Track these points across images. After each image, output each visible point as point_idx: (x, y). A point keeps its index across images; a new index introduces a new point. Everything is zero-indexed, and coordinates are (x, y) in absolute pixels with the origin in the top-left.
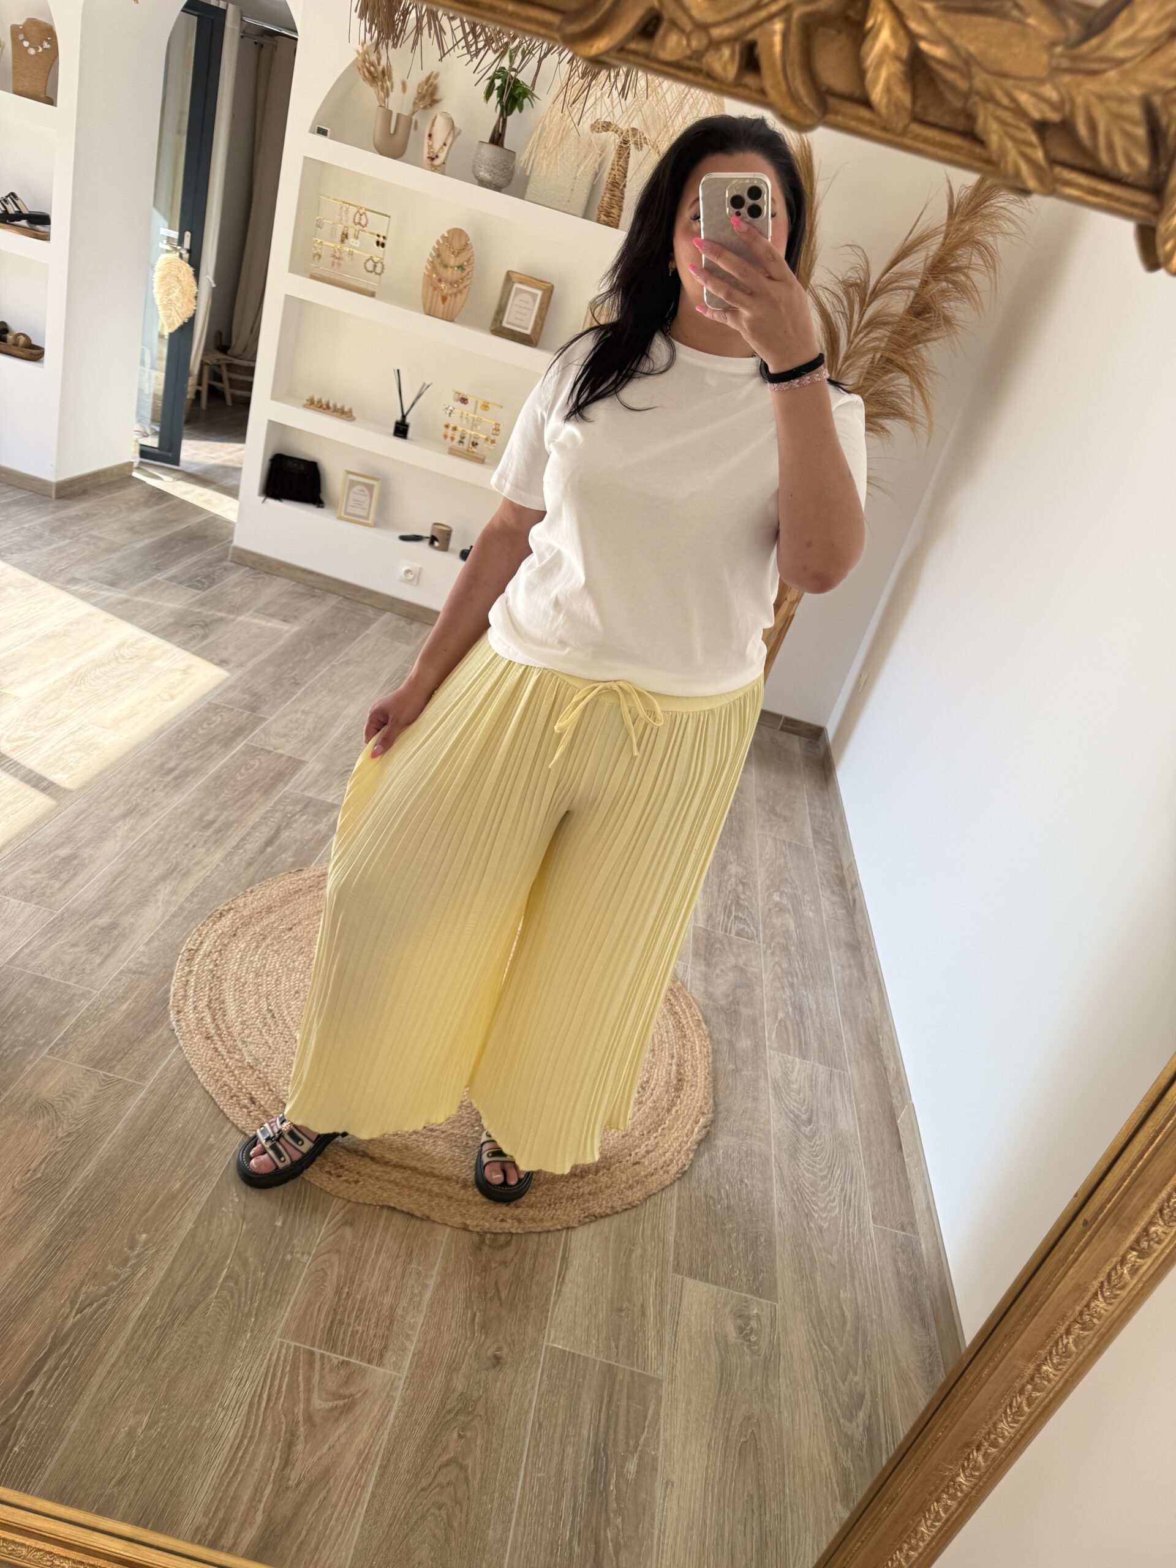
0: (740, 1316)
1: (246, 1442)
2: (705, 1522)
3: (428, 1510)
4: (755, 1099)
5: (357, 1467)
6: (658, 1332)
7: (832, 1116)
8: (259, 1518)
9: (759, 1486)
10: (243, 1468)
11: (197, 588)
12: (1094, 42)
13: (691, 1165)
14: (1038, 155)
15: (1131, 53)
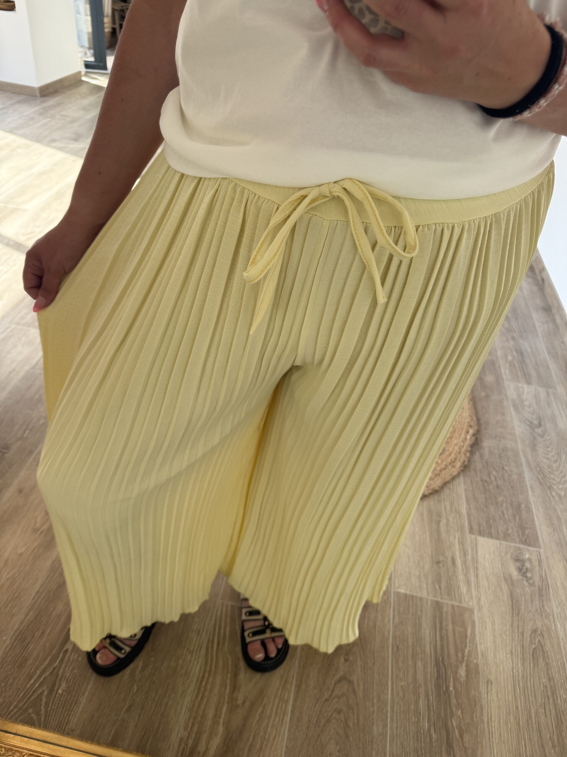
0: (517, 560)
1: (206, 675)
2: (517, 708)
3: (331, 716)
4: (503, 414)
5: (281, 688)
6: (465, 575)
7: (553, 420)
8: (221, 729)
9: (549, 679)
10: (206, 694)
13: (469, 461)
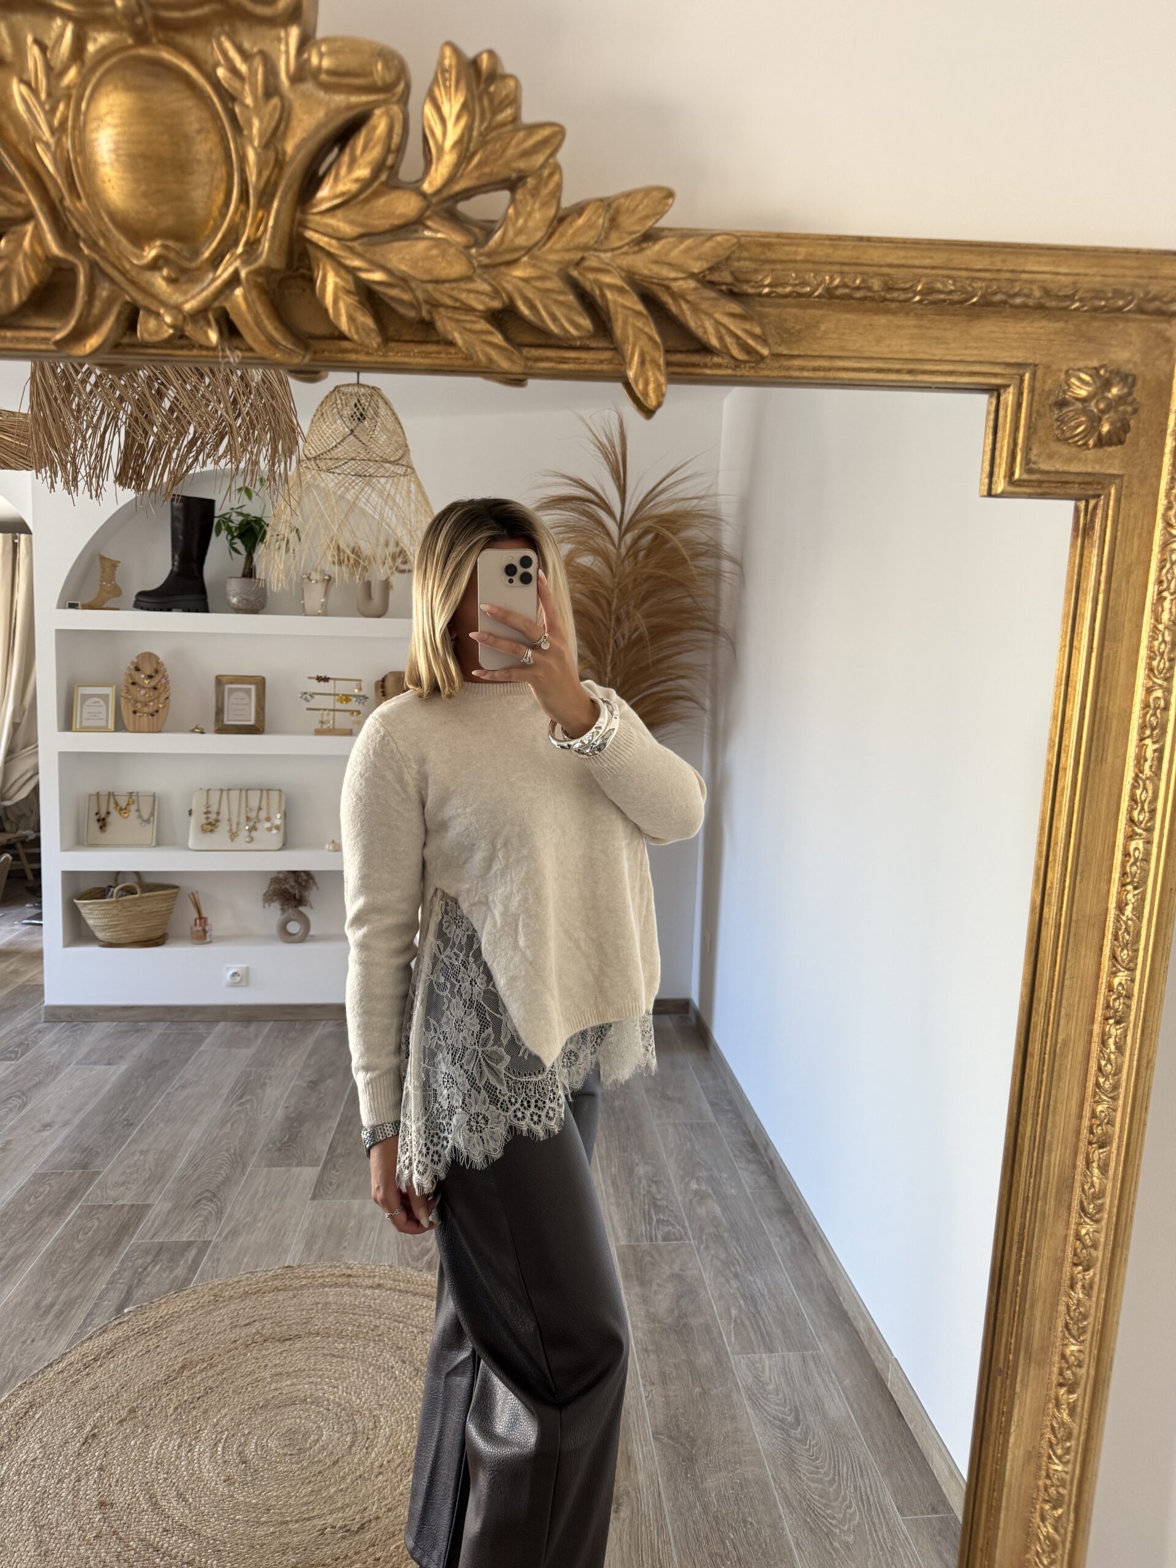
4: (734, 1418)
7: (818, 1405)
11: (10, 1059)
12: (497, 236)
14: (498, 338)
15: (532, 242)
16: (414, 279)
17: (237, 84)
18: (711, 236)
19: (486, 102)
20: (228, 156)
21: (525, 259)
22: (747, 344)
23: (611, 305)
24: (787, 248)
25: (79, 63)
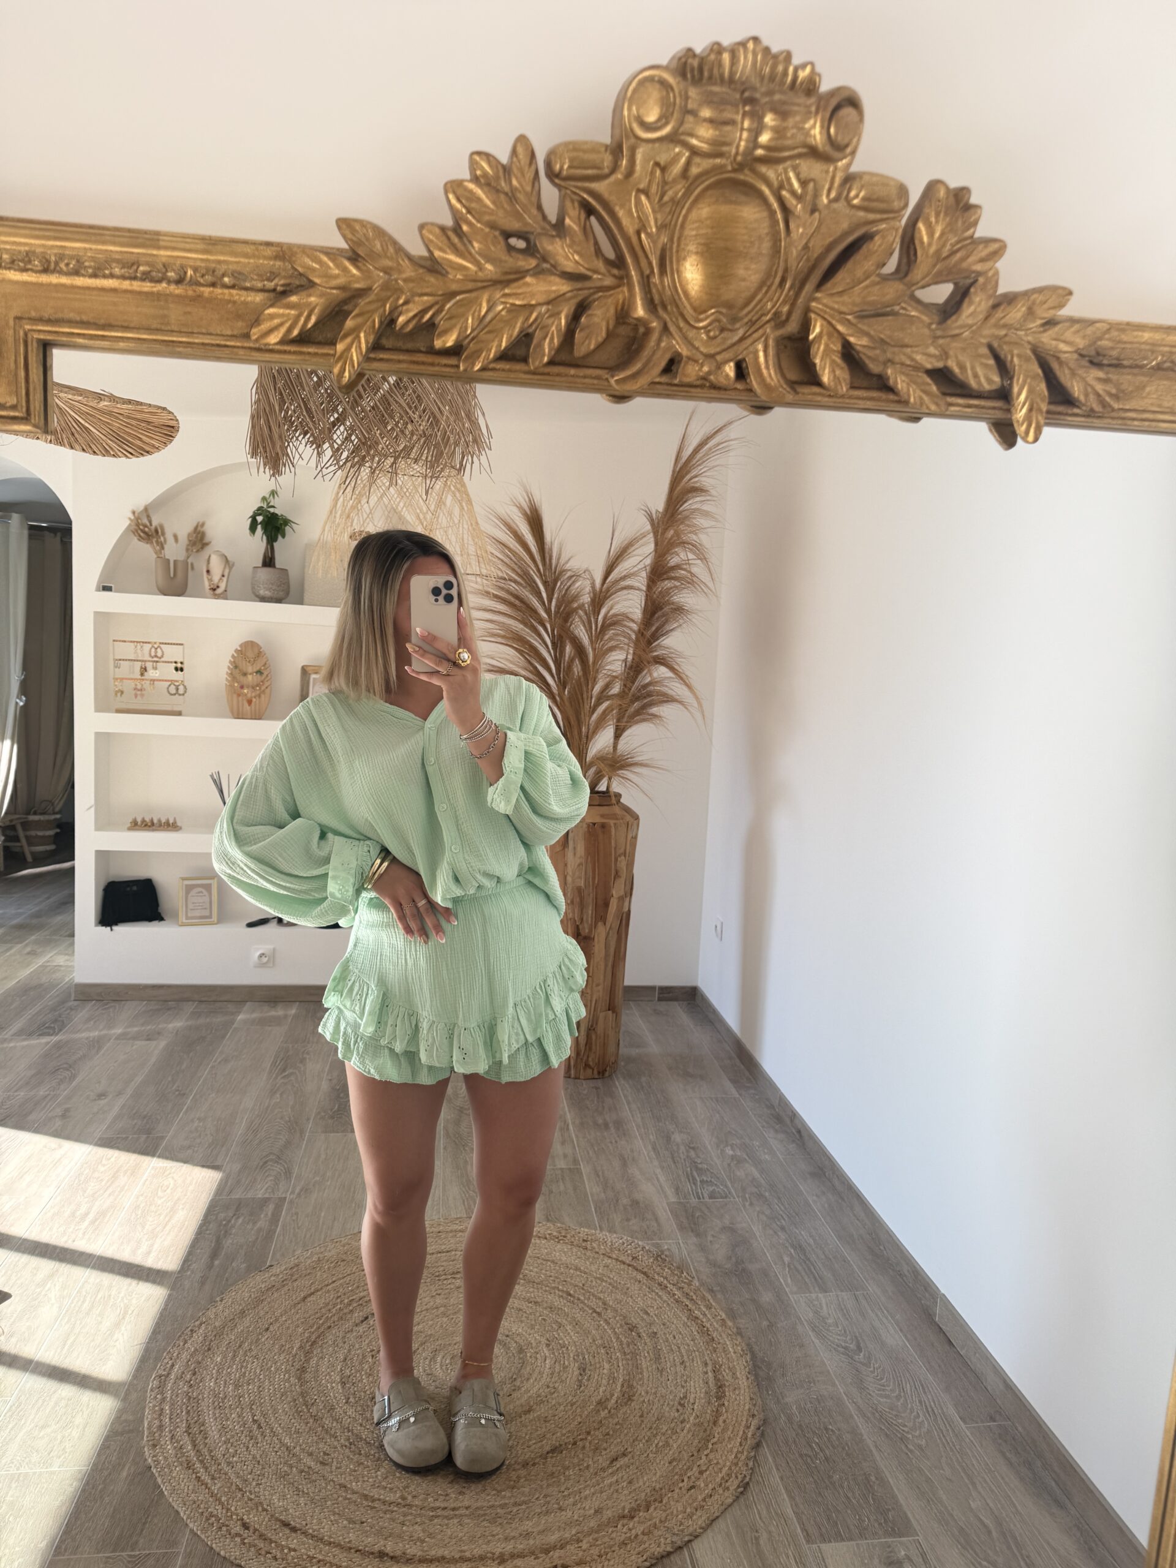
0: (888, 1563)
4: (802, 1346)
7: (876, 1336)
11: (49, 1034)
12: (954, 318)
14: (934, 388)
15: (975, 321)
16: (888, 344)
17: (794, 202)
18: (1093, 322)
19: (960, 223)
20: (779, 252)
21: (967, 333)
22: (1104, 399)
23: (1017, 368)
24: (1136, 333)
25: (684, 182)
